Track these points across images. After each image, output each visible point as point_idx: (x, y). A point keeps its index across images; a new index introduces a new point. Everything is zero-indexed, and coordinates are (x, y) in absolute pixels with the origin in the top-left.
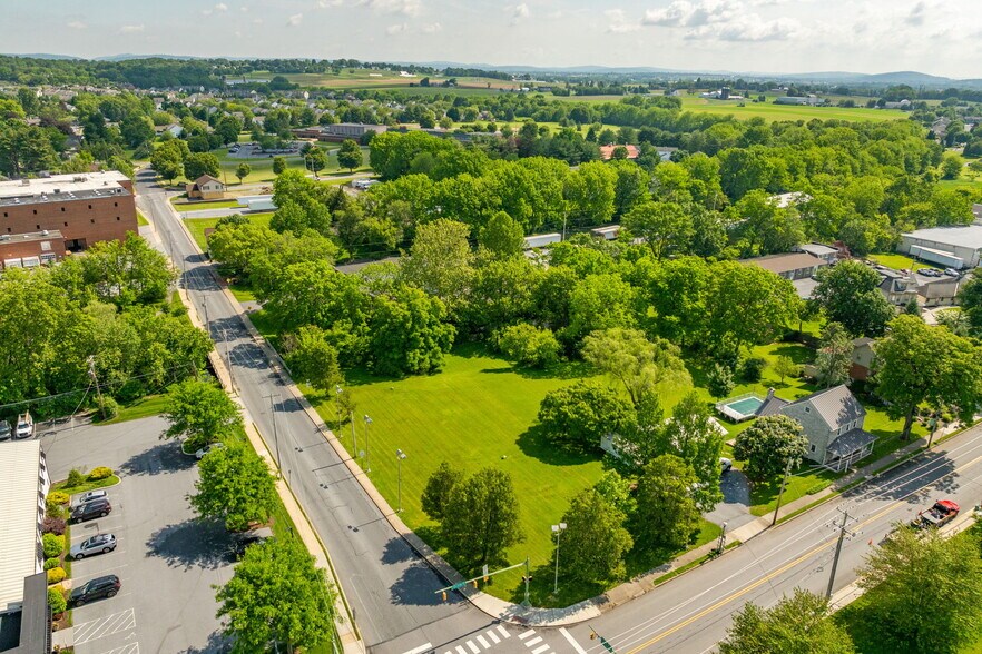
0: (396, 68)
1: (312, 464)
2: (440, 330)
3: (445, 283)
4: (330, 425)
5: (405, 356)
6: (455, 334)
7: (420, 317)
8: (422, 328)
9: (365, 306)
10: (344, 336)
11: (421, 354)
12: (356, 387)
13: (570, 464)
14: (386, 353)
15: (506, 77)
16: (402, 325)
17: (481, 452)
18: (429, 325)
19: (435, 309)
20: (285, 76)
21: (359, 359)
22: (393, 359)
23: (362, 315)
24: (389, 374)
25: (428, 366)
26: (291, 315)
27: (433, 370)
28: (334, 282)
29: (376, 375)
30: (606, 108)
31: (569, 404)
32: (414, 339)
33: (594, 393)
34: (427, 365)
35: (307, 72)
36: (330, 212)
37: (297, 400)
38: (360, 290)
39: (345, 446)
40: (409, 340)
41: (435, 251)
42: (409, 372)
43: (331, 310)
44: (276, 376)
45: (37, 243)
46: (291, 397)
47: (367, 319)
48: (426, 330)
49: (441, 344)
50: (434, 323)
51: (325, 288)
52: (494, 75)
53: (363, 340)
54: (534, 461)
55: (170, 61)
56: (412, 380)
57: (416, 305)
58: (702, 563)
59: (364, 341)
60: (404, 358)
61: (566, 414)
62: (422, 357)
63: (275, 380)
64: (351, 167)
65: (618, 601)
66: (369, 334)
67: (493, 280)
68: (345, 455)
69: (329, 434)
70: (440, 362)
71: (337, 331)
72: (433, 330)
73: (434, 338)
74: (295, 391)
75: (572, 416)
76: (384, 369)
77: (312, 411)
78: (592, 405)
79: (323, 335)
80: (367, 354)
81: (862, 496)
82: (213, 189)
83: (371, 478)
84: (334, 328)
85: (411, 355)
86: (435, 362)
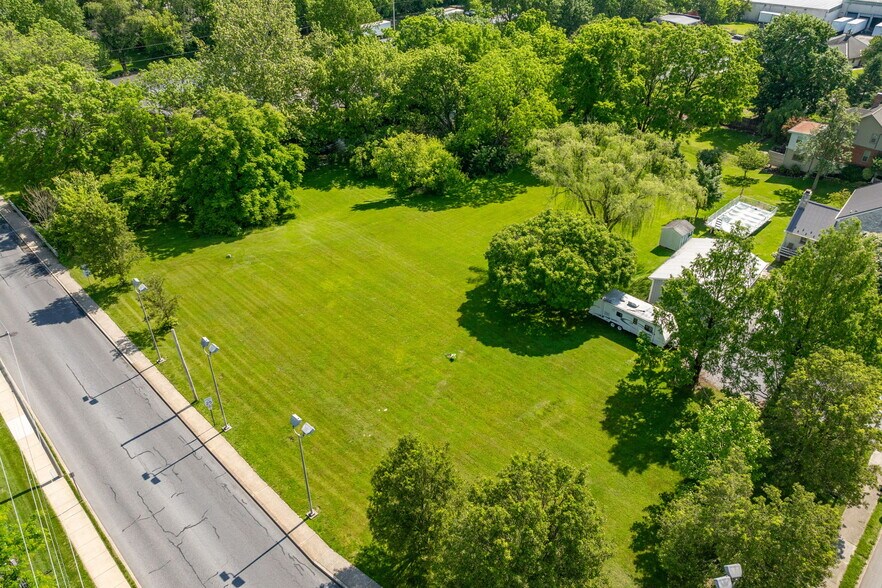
1: (119, 432)
2: (282, 154)
3: (275, 85)
4: (139, 340)
5: (238, 202)
7: (250, 139)
8: (256, 154)
9: (155, 131)
10: (133, 182)
11: (262, 195)
12: (170, 261)
13: (559, 351)
14: (206, 201)
16: (224, 153)
17: (412, 352)
18: (267, 150)
19: (271, 124)
21: (164, 213)
22: (219, 208)
23: (155, 145)
24: (216, 233)
25: (275, 211)
26: (37, 159)
27: (282, 217)
28: (97, 96)
29: (196, 236)
31: (542, 254)
32: (248, 174)
33: (581, 233)
34: (272, 210)
36: (81, 5)
37: (73, 298)
38: (145, 106)
39: (172, 380)
40: (240, 176)
41: (250, 35)
42: (248, 225)
43: (104, 142)
44: (32, 259)
46: (62, 295)
47: (164, 150)
48: (263, 157)
49: (287, 176)
50: (272, 146)
51: (84, 108)
53: (164, 185)
54: (501, 354)
56: (254, 237)
57: (242, 119)
59: (168, 185)
61: (542, 272)
62: (264, 200)
63: (31, 268)
66: (174, 172)
67: (343, 73)
68: (178, 401)
69: (139, 359)
70: (291, 203)
71: (118, 175)
72: (273, 156)
73: (276, 168)
74: (68, 282)
75: (554, 274)
76: (207, 225)
77: (101, 317)
78: (582, 252)
79: (97, 185)
80: (174, 204)
83: (236, 445)
84: (113, 171)
85: (247, 199)
86: (284, 204)
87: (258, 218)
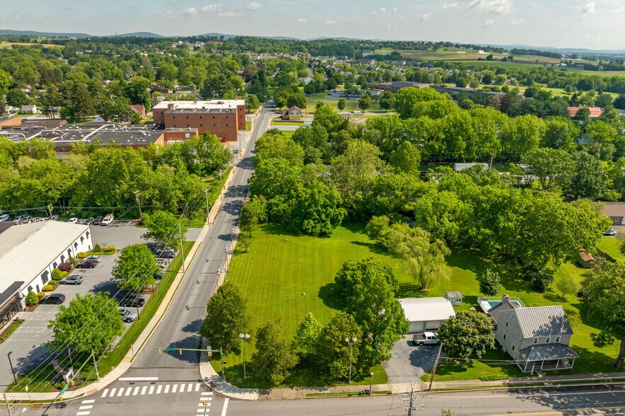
0: (477, 48)
1: (204, 270)
4: (235, 252)
6: (345, 216)
11: (314, 223)
15: (556, 55)
17: (295, 287)
20: (399, 51)
22: (296, 223)
24: (293, 232)
25: (319, 232)
30: (613, 80)
31: (353, 270)
32: (310, 213)
33: (369, 267)
34: (318, 229)
35: (416, 49)
36: (328, 133)
37: (234, 235)
39: (230, 265)
40: (306, 213)
42: (305, 232)
44: (237, 220)
45: (184, 134)
46: (233, 233)
52: (547, 54)
55: (337, 41)
56: (306, 237)
58: (350, 396)
60: (302, 223)
61: (347, 276)
63: (234, 222)
64: (387, 109)
65: (274, 397)
69: (230, 256)
70: (329, 231)
71: (276, 201)
72: (327, 210)
74: (237, 230)
75: (349, 278)
76: (291, 228)
77: (234, 242)
81: (526, 396)
82: (295, 115)
84: (274, 199)
85: (306, 222)
86: (324, 230)
87: (310, 231)
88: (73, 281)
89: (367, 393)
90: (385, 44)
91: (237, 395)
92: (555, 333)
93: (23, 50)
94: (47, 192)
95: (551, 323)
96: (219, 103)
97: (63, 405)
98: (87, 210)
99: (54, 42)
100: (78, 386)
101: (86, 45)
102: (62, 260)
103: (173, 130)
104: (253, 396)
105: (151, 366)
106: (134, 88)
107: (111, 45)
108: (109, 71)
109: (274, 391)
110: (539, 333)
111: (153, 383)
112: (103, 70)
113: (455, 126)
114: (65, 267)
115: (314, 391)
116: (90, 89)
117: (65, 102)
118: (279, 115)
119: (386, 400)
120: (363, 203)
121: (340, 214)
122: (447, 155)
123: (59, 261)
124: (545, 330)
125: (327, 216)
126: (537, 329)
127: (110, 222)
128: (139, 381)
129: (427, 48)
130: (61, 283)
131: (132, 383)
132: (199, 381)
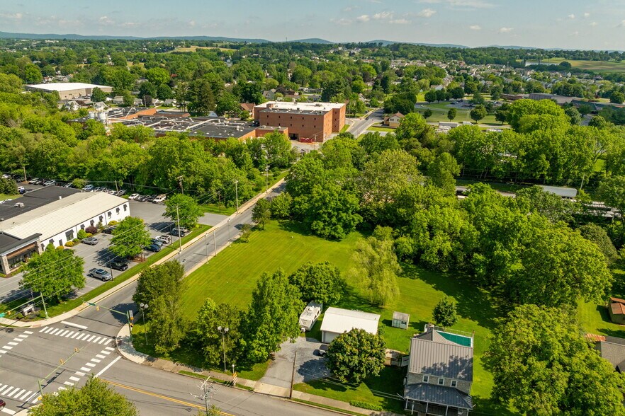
6: (360, 222)
18: (337, 210)
20: (571, 62)
25: (328, 234)
34: (327, 231)
35: (594, 60)
49: (345, 224)
58: (215, 382)
60: (311, 224)
65: (156, 365)
72: (339, 213)
82: (395, 121)
83: (202, 266)
85: (315, 223)
86: (333, 233)
87: (319, 232)
88: (89, 242)
89: (231, 384)
90: (558, 54)
91: (129, 356)
92: (449, 375)
93: (203, 54)
94: (118, 169)
95: (450, 363)
96: (317, 105)
97: (12, 330)
98: (148, 188)
99: (232, 47)
100: (31, 319)
101: (254, 50)
102: (92, 224)
103: (265, 127)
104: (139, 359)
105: (91, 318)
106: (250, 88)
107: (275, 50)
108: (254, 72)
109: (160, 361)
110: (429, 371)
111: (81, 330)
112: (249, 72)
113: (540, 143)
114: (92, 231)
115: (190, 370)
116: (213, 88)
117: (193, 97)
118: (381, 121)
119: (243, 395)
120: (385, 213)
121: (353, 219)
122: (526, 174)
123: (87, 225)
124: (439, 369)
125: (339, 220)
126: (430, 365)
127: (160, 201)
128: (72, 327)
129: (609, 59)
130: (82, 242)
131: (67, 327)
132: (114, 338)
